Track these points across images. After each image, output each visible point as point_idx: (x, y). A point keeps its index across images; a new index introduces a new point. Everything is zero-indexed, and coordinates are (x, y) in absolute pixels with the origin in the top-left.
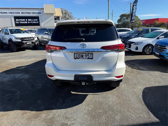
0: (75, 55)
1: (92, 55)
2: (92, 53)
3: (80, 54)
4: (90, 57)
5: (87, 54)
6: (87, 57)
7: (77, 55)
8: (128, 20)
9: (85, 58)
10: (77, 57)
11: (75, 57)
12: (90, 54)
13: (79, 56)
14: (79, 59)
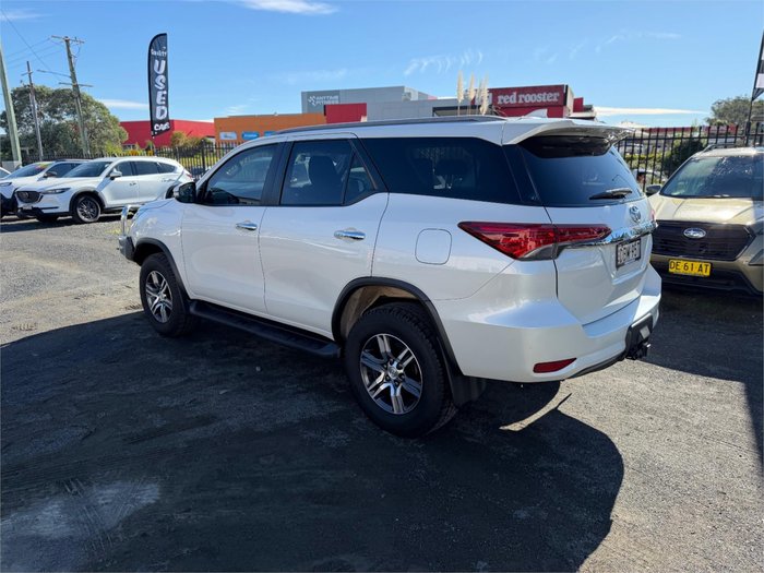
0: (618, 254)
1: (639, 246)
2: (640, 239)
3: (625, 246)
4: (637, 255)
6: (634, 256)
7: (621, 250)
8: (58, 118)
9: (632, 260)
10: (621, 258)
11: (618, 259)
12: (637, 242)
13: (624, 254)
14: (624, 264)
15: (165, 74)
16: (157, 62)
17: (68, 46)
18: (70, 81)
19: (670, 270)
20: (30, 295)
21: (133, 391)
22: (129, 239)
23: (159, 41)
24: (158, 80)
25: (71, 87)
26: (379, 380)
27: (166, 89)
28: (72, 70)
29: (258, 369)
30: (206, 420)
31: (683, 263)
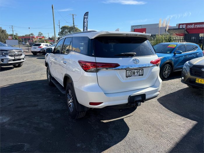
0: (127, 73)
1: (142, 71)
2: (143, 69)
3: (132, 71)
4: (141, 74)
5: (138, 70)
6: (138, 74)
7: (129, 72)
9: (137, 75)
10: (129, 74)
11: (127, 74)
12: (140, 70)
13: (131, 73)
14: (131, 76)
15: (87, 22)
16: (86, 19)
17: (73, 16)
18: (73, 24)
19: (196, 82)
20: (34, 73)
21: (29, 96)
22: (46, 61)
23: (87, 14)
24: (85, 24)
25: (73, 26)
26: (70, 102)
27: (87, 26)
28: (73, 22)
29: (59, 96)
30: (35, 106)
31: (200, 80)
